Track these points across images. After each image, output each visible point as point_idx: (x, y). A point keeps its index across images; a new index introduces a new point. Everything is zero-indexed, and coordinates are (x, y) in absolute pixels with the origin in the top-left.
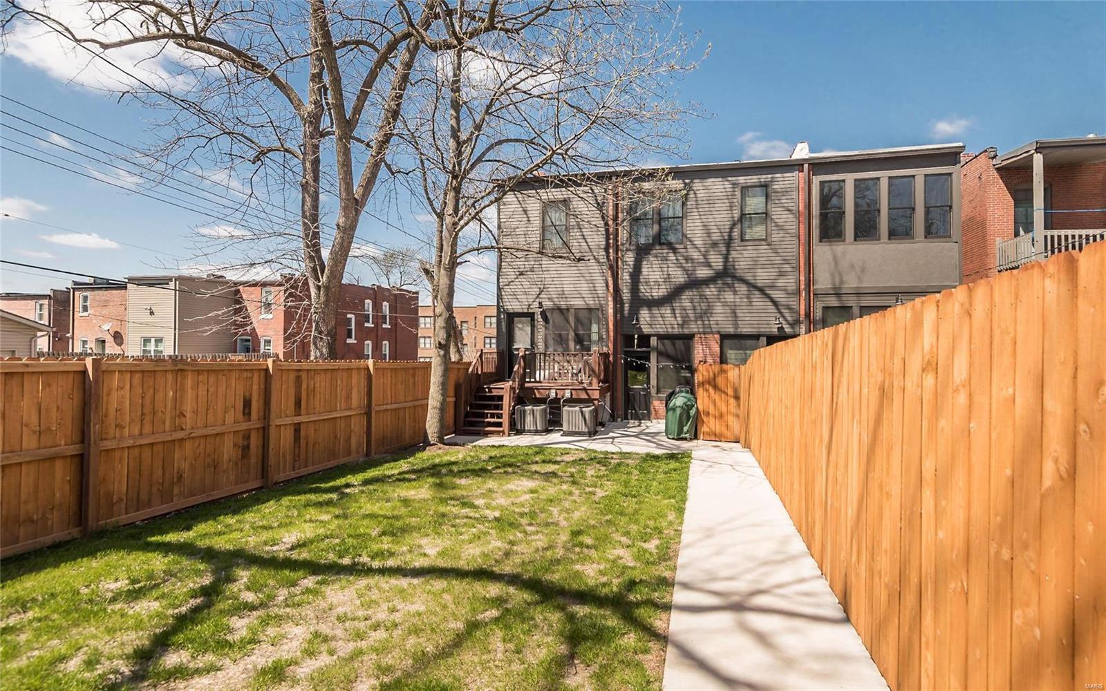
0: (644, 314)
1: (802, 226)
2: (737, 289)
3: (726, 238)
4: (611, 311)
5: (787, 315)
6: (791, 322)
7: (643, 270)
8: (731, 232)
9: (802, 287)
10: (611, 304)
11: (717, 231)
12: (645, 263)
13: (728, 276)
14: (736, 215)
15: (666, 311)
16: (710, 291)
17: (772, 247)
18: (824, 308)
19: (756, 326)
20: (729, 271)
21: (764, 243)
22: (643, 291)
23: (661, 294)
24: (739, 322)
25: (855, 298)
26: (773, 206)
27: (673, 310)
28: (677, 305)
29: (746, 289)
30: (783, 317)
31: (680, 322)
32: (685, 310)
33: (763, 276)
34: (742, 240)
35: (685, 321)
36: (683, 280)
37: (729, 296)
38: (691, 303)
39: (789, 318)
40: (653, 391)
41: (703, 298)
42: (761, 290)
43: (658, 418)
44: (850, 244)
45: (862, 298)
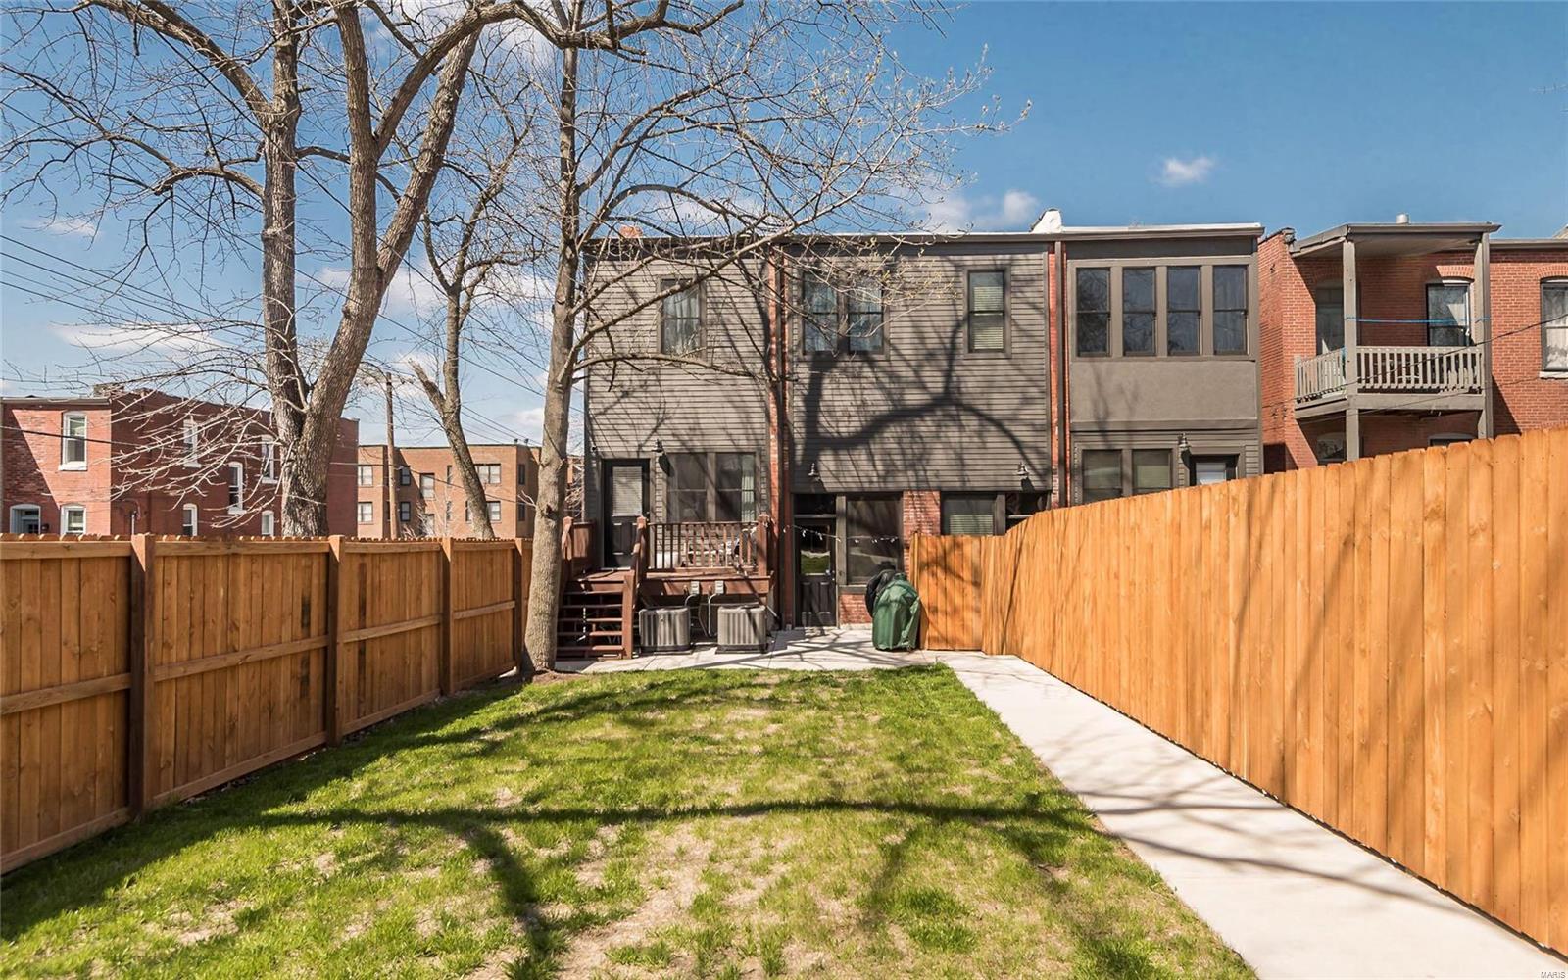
0: (827, 460)
1: (1053, 331)
2: (964, 423)
3: (948, 346)
4: (774, 456)
5: (1035, 462)
6: (1041, 472)
7: (825, 392)
8: (953, 338)
9: (1055, 420)
10: (774, 446)
11: (933, 335)
12: (827, 381)
13: (951, 405)
14: (961, 313)
15: (861, 456)
16: (926, 426)
17: (1013, 361)
18: (1085, 452)
19: (992, 478)
20: (953, 396)
21: (1001, 355)
22: (826, 425)
23: (852, 430)
24: (968, 473)
25: (1125, 438)
26: (1014, 300)
27: (871, 455)
28: (877, 446)
29: (976, 423)
30: (1030, 464)
31: (882, 473)
32: (889, 454)
33: (1001, 405)
34: (971, 350)
35: (890, 471)
36: (885, 408)
37: (953, 434)
38: (898, 443)
39: (1038, 467)
40: (841, 580)
41: (915, 436)
42: (998, 424)
43: (849, 622)
44: (1118, 360)
45: (1135, 438)
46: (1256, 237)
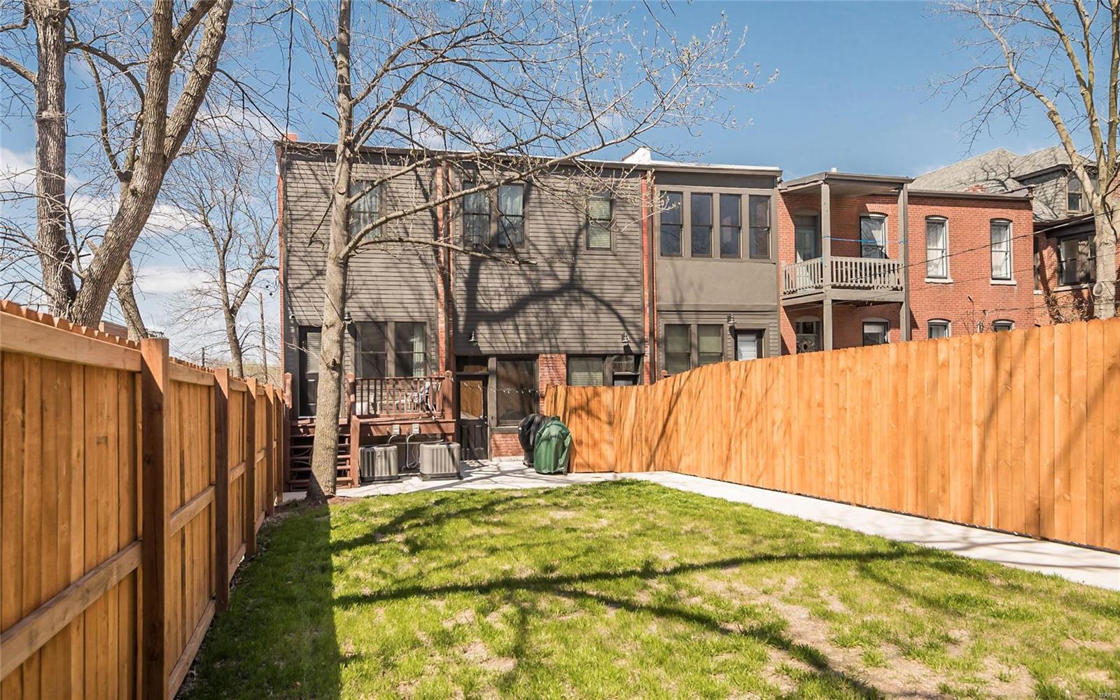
0: (483, 330)
1: (645, 237)
2: (584, 303)
3: (572, 244)
4: (442, 325)
5: (632, 332)
6: (637, 340)
7: (481, 276)
8: (577, 238)
9: (647, 303)
10: (442, 317)
11: (562, 235)
12: (483, 267)
13: (575, 289)
14: (581, 219)
15: (508, 327)
16: (557, 306)
17: (619, 258)
18: (667, 326)
19: (604, 345)
20: (576, 282)
21: (610, 253)
22: (482, 301)
23: (501, 306)
24: (587, 341)
25: (694, 316)
26: (618, 212)
27: (516, 326)
28: (521, 319)
29: (593, 303)
30: (630, 334)
31: (524, 340)
32: (530, 325)
33: (610, 291)
34: (588, 248)
35: (531, 341)
36: (527, 290)
37: (575, 311)
38: (537, 317)
39: (635, 336)
40: (492, 422)
41: (548, 312)
42: (608, 305)
43: (500, 455)
44: (688, 259)
45: (700, 316)
46: (776, 177)
